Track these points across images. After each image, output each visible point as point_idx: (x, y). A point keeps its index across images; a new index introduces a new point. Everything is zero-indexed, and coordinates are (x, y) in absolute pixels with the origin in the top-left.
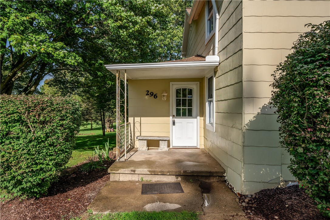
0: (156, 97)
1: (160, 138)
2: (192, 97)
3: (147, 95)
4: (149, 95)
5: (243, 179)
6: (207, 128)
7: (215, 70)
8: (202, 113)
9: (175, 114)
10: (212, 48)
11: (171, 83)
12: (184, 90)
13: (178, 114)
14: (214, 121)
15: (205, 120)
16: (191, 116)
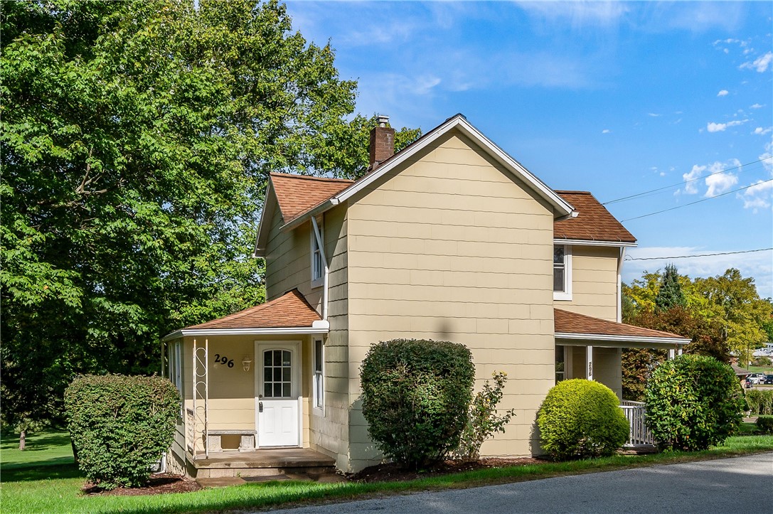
0: (231, 365)
1: (243, 432)
2: (290, 365)
3: (216, 361)
4: (219, 361)
5: (349, 457)
6: (314, 413)
7: (325, 336)
8: (307, 392)
9: (263, 393)
10: (320, 302)
11: (256, 342)
12: (278, 353)
13: (268, 394)
14: (323, 402)
15: (310, 402)
16: (290, 396)
